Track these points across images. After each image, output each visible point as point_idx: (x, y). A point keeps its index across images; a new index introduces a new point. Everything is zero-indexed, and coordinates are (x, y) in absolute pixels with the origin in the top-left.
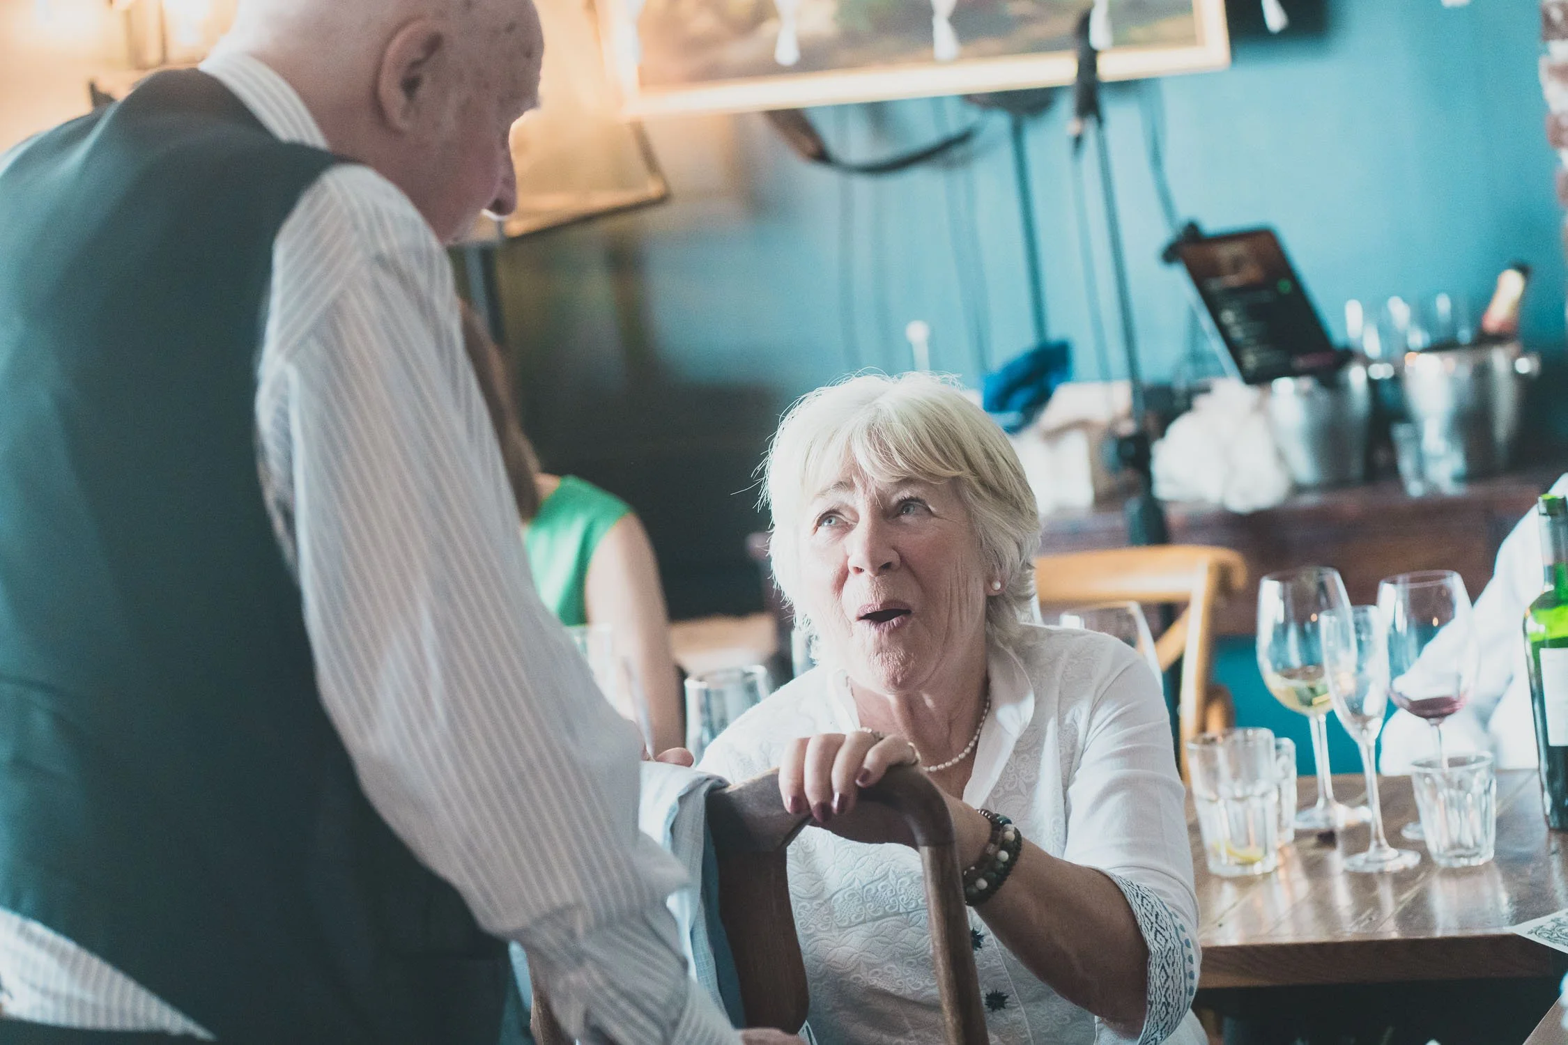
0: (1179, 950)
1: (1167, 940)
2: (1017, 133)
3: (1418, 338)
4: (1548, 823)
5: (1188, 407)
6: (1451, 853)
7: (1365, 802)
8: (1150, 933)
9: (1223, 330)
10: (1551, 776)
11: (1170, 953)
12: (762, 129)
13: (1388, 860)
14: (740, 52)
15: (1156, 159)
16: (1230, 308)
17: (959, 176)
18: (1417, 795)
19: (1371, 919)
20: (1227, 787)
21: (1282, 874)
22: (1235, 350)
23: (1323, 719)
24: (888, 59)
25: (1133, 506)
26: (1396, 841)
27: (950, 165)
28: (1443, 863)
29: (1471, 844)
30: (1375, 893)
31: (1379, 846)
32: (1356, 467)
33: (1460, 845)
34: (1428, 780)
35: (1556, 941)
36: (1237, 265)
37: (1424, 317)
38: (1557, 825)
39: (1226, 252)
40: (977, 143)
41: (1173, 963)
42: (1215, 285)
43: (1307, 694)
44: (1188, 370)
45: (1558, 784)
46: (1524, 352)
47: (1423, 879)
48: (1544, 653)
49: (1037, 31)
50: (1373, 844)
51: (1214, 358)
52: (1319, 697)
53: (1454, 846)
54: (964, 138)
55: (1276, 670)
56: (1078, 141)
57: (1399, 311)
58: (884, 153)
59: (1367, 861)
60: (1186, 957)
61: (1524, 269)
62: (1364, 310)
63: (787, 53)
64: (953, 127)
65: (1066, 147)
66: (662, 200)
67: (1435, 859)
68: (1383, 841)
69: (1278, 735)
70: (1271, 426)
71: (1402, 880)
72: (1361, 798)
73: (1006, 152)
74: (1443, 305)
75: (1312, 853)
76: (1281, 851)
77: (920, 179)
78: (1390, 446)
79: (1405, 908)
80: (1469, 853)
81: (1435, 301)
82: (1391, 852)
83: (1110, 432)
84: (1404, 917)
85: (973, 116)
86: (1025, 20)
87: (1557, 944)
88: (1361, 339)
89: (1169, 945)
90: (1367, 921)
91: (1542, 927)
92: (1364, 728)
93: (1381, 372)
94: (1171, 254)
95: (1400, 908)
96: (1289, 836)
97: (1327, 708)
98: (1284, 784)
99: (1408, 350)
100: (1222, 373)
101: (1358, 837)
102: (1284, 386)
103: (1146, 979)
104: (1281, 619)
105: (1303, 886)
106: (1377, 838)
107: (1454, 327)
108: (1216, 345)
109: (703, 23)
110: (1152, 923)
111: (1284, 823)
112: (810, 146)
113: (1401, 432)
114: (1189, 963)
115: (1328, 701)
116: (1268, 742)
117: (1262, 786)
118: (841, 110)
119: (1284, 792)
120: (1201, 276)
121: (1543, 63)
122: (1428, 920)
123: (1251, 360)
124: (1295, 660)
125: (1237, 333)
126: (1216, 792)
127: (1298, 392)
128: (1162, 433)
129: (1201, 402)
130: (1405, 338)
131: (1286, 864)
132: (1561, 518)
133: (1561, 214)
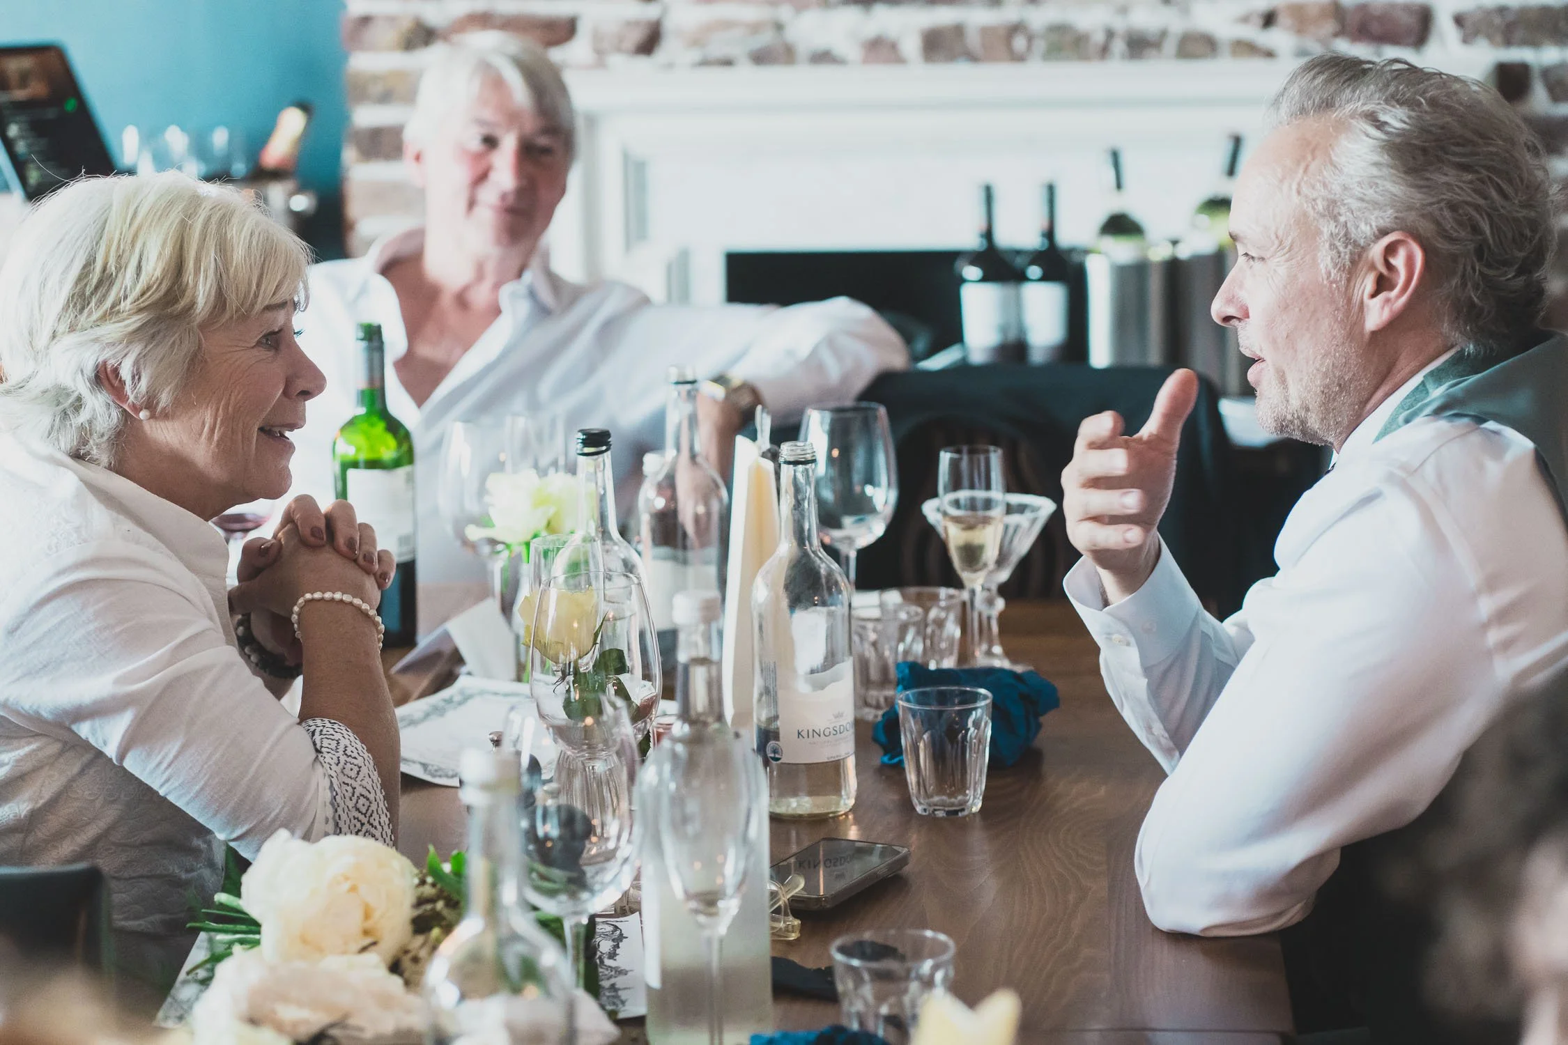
3: (194, 167)
9: (8, 143)
16: (16, 122)
22: (19, 165)
36: (24, 79)
37: (200, 149)
39: (14, 65)
42: (3, 98)
46: (300, 190)
48: (351, 472)
57: (176, 140)
61: (305, 107)
62: (139, 136)
74: (220, 138)
81: (211, 133)
88: (136, 163)
107: (228, 158)
123: (33, 175)
125: (21, 148)
132: (375, 344)
133: (344, 57)
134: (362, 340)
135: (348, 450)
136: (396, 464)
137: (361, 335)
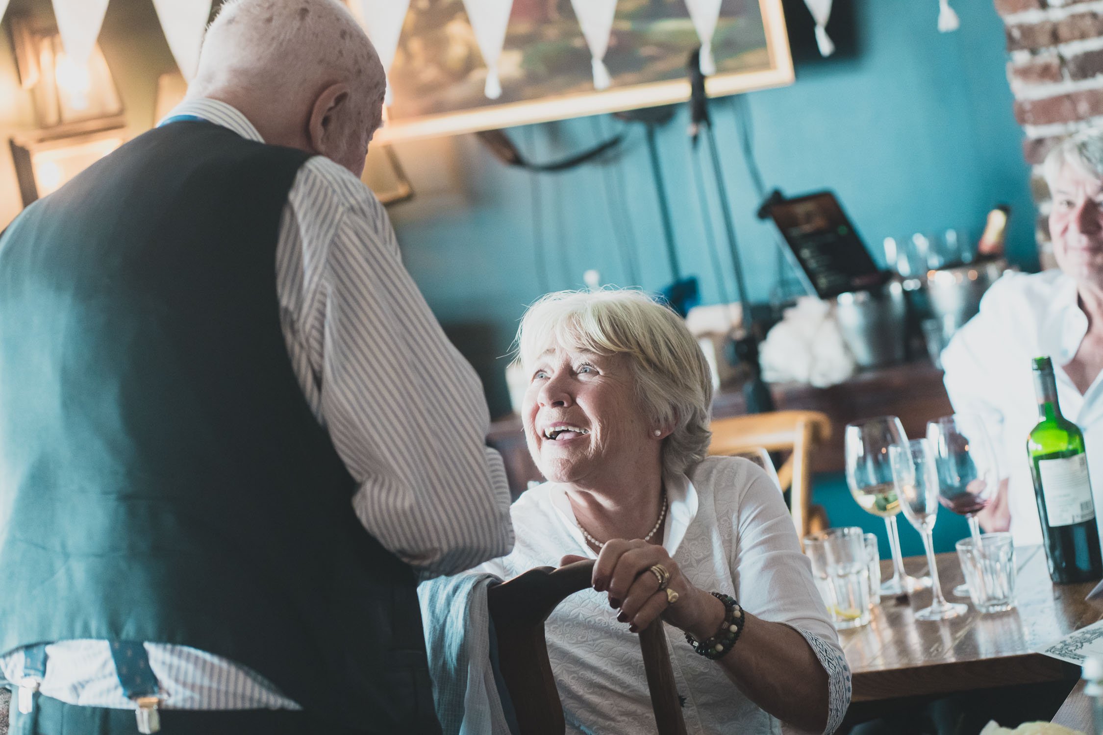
1: (835, 667)
2: (651, 138)
3: (935, 261)
4: (1052, 579)
5: (780, 318)
6: (987, 604)
7: (928, 574)
8: (825, 663)
9: (803, 263)
10: (1052, 548)
11: (838, 675)
12: (474, 145)
13: (946, 611)
14: (456, 92)
15: (747, 149)
16: (806, 248)
17: (613, 170)
18: (963, 566)
19: (937, 650)
20: (832, 568)
21: (874, 625)
22: (812, 276)
23: (894, 519)
24: (558, 91)
25: (748, 387)
26: (950, 598)
27: (606, 162)
28: (984, 610)
29: (1001, 596)
30: (939, 634)
31: (939, 602)
32: (898, 353)
33: (994, 598)
34: (969, 555)
35: (1064, 655)
36: (809, 217)
37: (938, 246)
38: (1059, 580)
39: (801, 210)
40: (624, 145)
41: (839, 681)
42: (795, 232)
43: (883, 502)
44: (780, 292)
45: (1057, 553)
46: (1009, 266)
47: (970, 622)
48: (1042, 463)
49: (661, 66)
50: (935, 601)
51: (798, 282)
52: (892, 504)
53: (989, 599)
54: (615, 142)
55: (860, 488)
56: (695, 139)
57: (921, 243)
58: (560, 156)
59: (932, 613)
60: (845, 677)
61: (1005, 209)
62: (897, 244)
63: (493, 90)
64: (606, 135)
65: (687, 144)
66: (409, 198)
67: (978, 608)
68: (942, 598)
69: (865, 531)
70: (839, 327)
71: (956, 624)
72: (924, 571)
73: (643, 151)
74: (951, 237)
75: (893, 610)
76: (872, 610)
77: (586, 173)
78: (922, 336)
79: (960, 642)
80: (1001, 602)
81: (944, 235)
82: (947, 606)
83: (728, 338)
84: (959, 649)
85: (619, 127)
86: (652, 59)
87: (1066, 658)
88: (896, 264)
89: (837, 670)
90: (936, 652)
91: (1054, 647)
92: (924, 522)
93: (912, 285)
94: (764, 213)
95: (957, 642)
96: (877, 600)
97: (897, 511)
98: (872, 565)
99: (929, 269)
100: (804, 293)
101: (924, 598)
102: (846, 299)
104: (861, 453)
105: (888, 634)
106: (938, 597)
107: (959, 251)
108: (798, 274)
109: (430, 74)
110: (825, 657)
111: (873, 591)
112: (509, 154)
113: (928, 325)
115: (898, 506)
116: (859, 536)
117: (856, 566)
118: (529, 128)
119: (871, 569)
120: (785, 226)
121: (1009, 67)
122: (975, 649)
123: (823, 282)
124: (873, 480)
125: (813, 264)
126: (826, 572)
127: (855, 303)
128: (764, 336)
129: (790, 313)
130: (926, 261)
131: (876, 619)
132: (1047, 371)
133: (1029, 169)
134: (1037, 370)
135: (1038, 448)
136: (1074, 453)
137: (1035, 366)
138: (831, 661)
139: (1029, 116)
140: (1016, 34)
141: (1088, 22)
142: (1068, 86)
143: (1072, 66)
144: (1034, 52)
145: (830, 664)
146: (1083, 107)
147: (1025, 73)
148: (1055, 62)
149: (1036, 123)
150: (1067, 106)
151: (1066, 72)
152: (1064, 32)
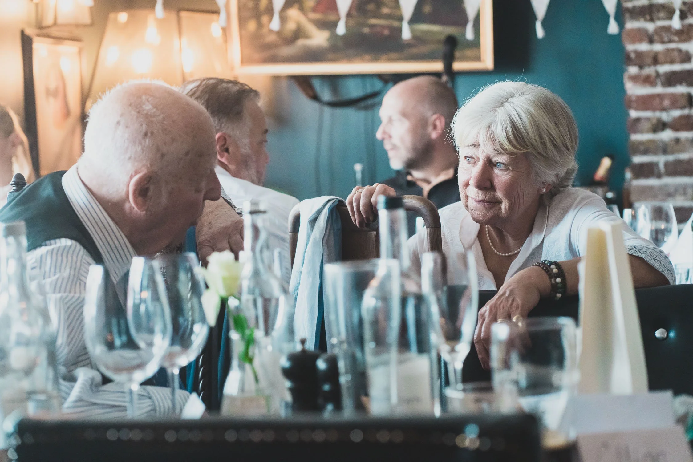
0: (654, 252)
1: (646, 252)
8: (638, 253)
11: (652, 254)
14: (286, 51)
24: (349, 58)
41: (656, 256)
46: (610, 190)
49: (414, 51)
60: (659, 252)
61: (612, 157)
86: (410, 46)
89: (648, 252)
103: (652, 266)
109: (271, 38)
110: (635, 250)
114: (662, 254)
121: (626, 75)
133: (628, 136)
138: (641, 250)
139: (634, 105)
140: (633, 55)
141: (676, 54)
142: (659, 90)
143: (663, 78)
144: (641, 67)
145: (641, 252)
146: (666, 103)
147: (635, 79)
148: (654, 74)
149: (637, 109)
150: (657, 101)
151: (659, 82)
152: (661, 58)
